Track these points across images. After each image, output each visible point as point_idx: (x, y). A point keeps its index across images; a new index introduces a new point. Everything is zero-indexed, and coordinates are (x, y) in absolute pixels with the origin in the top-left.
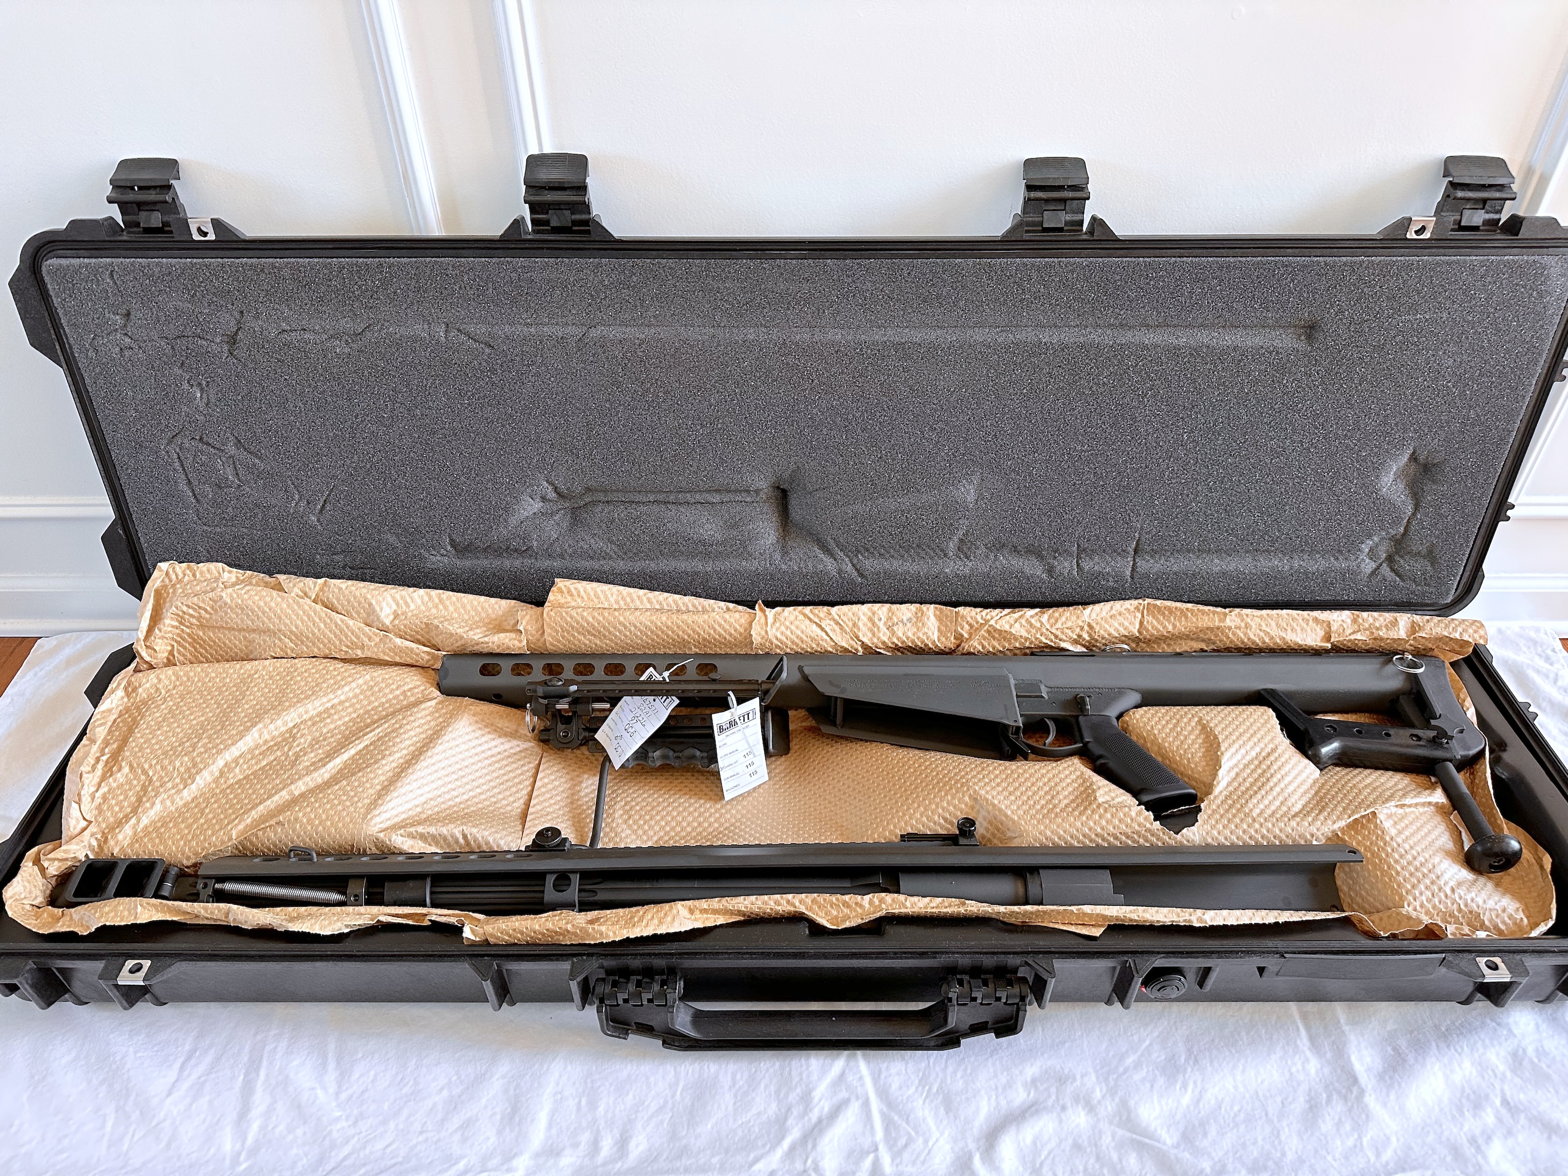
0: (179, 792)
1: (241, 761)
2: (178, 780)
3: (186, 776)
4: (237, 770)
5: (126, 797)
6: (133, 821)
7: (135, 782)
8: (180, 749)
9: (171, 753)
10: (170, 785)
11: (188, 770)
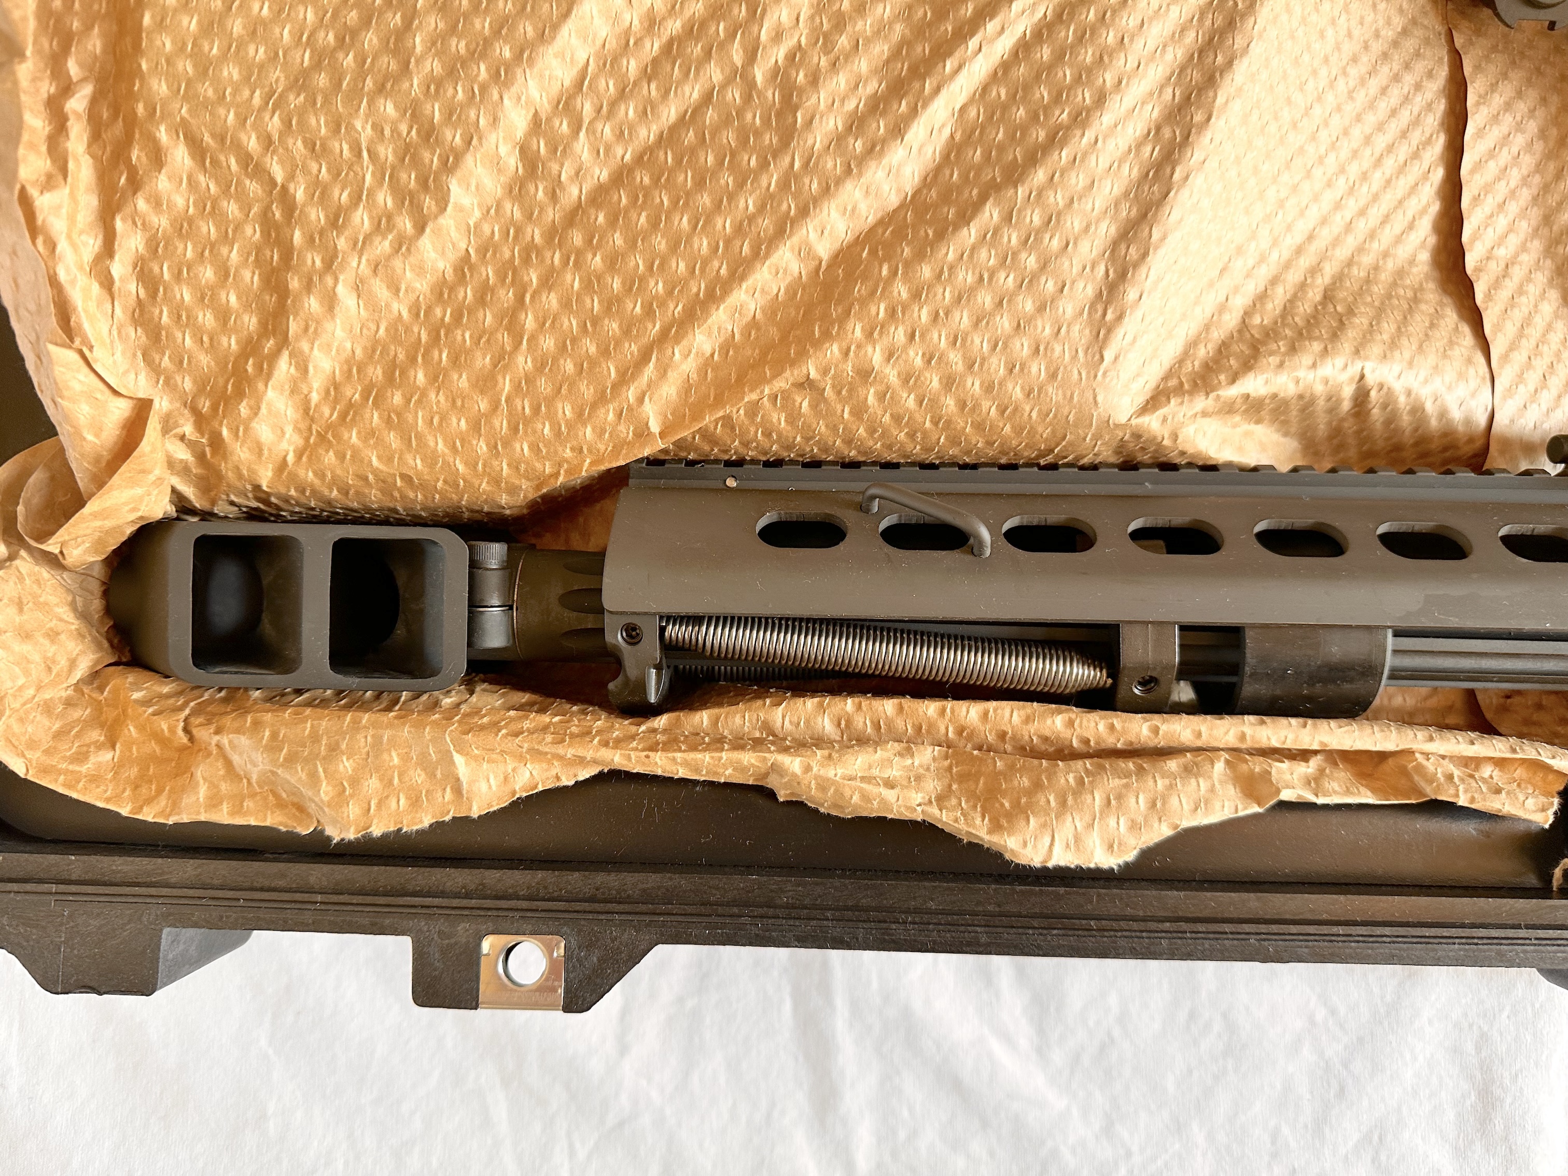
0: (403, 245)
1: (588, 110)
2: (385, 199)
3: (410, 179)
4: (582, 147)
5: (224, 273)
6: (284, 367)
7: (232, 209)
8: (349, 61)
9: (322, 80)
10: (362, 219)
11: (408, 153)
